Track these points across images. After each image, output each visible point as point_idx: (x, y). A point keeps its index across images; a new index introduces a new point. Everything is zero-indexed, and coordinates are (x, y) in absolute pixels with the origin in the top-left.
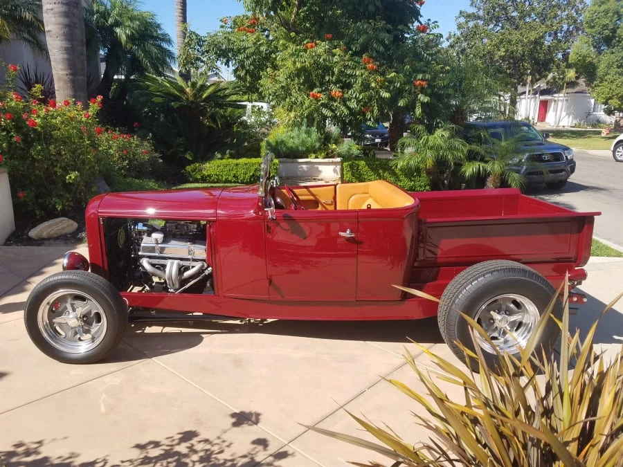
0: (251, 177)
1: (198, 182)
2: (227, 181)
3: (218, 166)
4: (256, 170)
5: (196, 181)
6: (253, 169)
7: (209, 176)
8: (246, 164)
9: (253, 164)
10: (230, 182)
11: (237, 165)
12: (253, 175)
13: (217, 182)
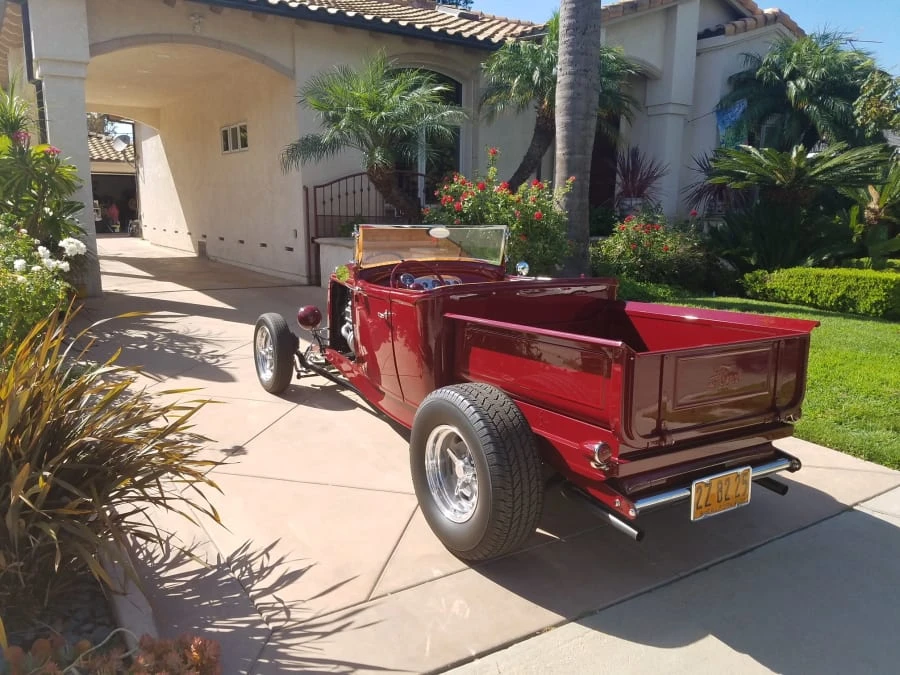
0: (839, 299)
1: (757, 299)
2: (798, 301)
3: (791, 277)
4: (849, 288)
5: (755, 296)
6: (843, 286)
7: (773, 290)
8: (834, 277)
9: (846, 278)
10: (803, 303)
11: (819, 277)
12: (843, 297)
13: (785, 302)
